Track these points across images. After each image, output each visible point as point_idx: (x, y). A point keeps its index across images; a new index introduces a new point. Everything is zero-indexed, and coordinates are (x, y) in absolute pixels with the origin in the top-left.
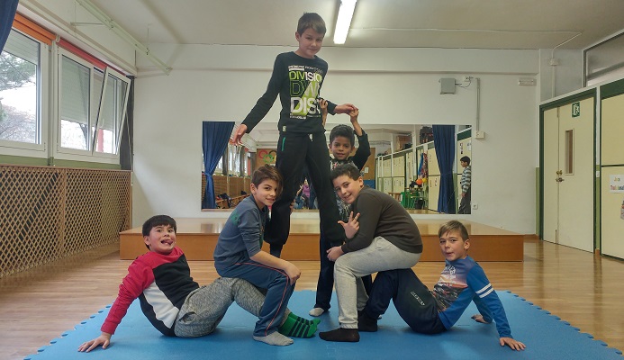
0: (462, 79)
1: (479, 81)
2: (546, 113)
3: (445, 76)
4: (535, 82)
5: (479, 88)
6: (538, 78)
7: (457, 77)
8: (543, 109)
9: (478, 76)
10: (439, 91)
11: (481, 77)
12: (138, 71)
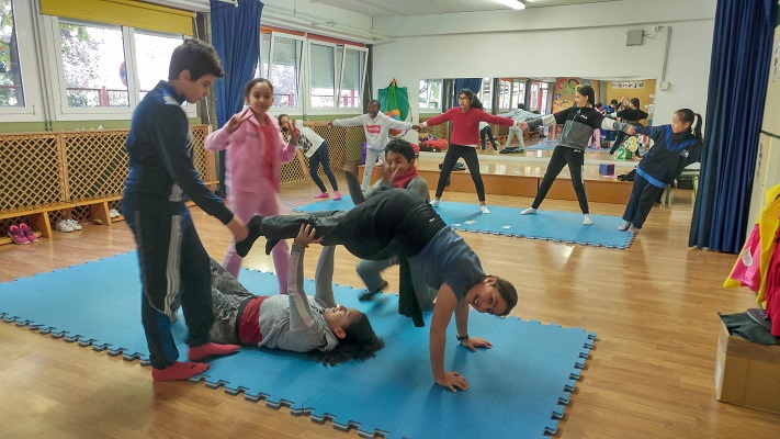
0: (650, 29)
1: (670, 30)
5: (669, 37)
7: (646, 28)
9: (669, 25)
10: (625, 43)
11: (673, 25)
12: (374, 39)
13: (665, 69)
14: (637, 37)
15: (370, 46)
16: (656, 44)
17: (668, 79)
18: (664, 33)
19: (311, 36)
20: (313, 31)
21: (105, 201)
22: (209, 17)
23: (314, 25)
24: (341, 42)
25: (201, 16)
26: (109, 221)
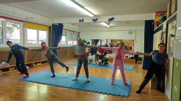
0: (133, 31)
3: (129, 31)
5: (136, 33)
7: (132, 31)
11: (137, 31)
12: (80, 31)
13: (136, 38)
14: (131, 33)
15: (79, 33)
16: (134, 34)
17: (136, 40)
18: (135, 32)
19: (69, 31)
20: (69, 30)
21: (33, 62)
22: (52, 27)
23: (69, 29)
24: (74, 32)
25: (50, 27)
26: (34, 66)
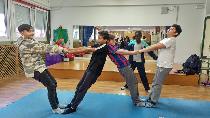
0: (171, 7)
1: (178, 8)
2: (208, 20)
3: (163, 6)
4: (204, 7)
5: (178, 11)
6: (206, 5)
8: (206, 19)
9: (178, 6)
10: (161, 12)
12: (51, 8)
14: (166, 10)
15: (49, 11)
16: (172, 13)
